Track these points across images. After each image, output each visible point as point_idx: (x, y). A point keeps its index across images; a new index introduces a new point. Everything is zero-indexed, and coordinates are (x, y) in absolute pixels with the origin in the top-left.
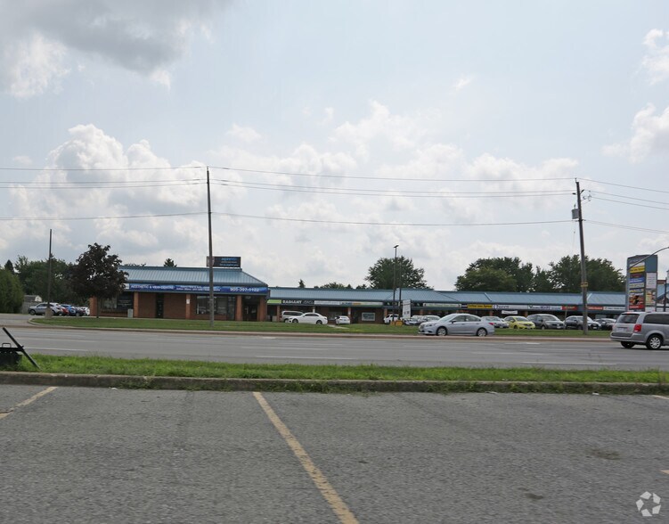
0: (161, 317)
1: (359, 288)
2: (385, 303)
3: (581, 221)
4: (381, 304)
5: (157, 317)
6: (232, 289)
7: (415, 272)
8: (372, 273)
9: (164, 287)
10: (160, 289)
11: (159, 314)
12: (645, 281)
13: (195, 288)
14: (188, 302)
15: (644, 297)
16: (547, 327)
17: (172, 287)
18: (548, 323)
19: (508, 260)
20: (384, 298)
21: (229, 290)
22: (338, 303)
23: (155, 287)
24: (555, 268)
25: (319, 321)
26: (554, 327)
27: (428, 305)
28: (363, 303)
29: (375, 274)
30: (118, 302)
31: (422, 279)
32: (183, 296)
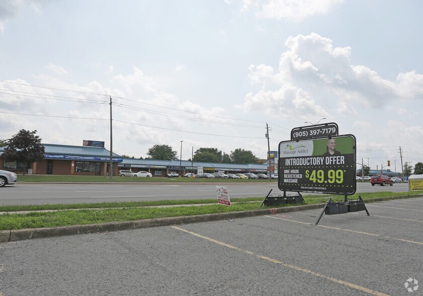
0: (51, 173)
1: (146, 159)
2: (168, 167)
3: (268, 138)
4: (165, 167)
5: (48, 173)
6: (102, 159)
7: (173, 152)
8: (150, 151)
9: (56, 156)
10: (54, 158)
11: (49, 171)
12: (274, 161)
13: (78, 157)
14: (73, 165)
15: (274, 166)
16: (252, 178)
17: (62, 156)
18: (252, 177)
19: (213, 149)
20: (167, 165)
21: (100, 159)
22: (144, 166)
23: (50, 156)
24: (233, 153)
25: (148, 176)
26: (255, 178)
27: (188, 168)
28: (156, 167)
29: (151, 152)
30: (18, 164)
31: (176, 156)
32: (70, 161)
